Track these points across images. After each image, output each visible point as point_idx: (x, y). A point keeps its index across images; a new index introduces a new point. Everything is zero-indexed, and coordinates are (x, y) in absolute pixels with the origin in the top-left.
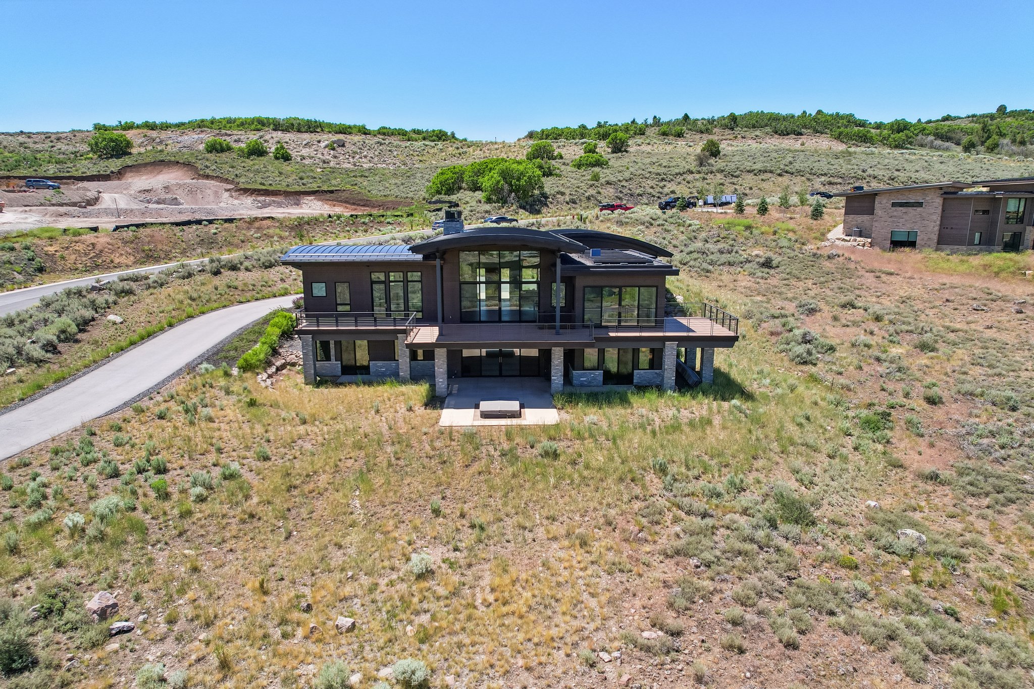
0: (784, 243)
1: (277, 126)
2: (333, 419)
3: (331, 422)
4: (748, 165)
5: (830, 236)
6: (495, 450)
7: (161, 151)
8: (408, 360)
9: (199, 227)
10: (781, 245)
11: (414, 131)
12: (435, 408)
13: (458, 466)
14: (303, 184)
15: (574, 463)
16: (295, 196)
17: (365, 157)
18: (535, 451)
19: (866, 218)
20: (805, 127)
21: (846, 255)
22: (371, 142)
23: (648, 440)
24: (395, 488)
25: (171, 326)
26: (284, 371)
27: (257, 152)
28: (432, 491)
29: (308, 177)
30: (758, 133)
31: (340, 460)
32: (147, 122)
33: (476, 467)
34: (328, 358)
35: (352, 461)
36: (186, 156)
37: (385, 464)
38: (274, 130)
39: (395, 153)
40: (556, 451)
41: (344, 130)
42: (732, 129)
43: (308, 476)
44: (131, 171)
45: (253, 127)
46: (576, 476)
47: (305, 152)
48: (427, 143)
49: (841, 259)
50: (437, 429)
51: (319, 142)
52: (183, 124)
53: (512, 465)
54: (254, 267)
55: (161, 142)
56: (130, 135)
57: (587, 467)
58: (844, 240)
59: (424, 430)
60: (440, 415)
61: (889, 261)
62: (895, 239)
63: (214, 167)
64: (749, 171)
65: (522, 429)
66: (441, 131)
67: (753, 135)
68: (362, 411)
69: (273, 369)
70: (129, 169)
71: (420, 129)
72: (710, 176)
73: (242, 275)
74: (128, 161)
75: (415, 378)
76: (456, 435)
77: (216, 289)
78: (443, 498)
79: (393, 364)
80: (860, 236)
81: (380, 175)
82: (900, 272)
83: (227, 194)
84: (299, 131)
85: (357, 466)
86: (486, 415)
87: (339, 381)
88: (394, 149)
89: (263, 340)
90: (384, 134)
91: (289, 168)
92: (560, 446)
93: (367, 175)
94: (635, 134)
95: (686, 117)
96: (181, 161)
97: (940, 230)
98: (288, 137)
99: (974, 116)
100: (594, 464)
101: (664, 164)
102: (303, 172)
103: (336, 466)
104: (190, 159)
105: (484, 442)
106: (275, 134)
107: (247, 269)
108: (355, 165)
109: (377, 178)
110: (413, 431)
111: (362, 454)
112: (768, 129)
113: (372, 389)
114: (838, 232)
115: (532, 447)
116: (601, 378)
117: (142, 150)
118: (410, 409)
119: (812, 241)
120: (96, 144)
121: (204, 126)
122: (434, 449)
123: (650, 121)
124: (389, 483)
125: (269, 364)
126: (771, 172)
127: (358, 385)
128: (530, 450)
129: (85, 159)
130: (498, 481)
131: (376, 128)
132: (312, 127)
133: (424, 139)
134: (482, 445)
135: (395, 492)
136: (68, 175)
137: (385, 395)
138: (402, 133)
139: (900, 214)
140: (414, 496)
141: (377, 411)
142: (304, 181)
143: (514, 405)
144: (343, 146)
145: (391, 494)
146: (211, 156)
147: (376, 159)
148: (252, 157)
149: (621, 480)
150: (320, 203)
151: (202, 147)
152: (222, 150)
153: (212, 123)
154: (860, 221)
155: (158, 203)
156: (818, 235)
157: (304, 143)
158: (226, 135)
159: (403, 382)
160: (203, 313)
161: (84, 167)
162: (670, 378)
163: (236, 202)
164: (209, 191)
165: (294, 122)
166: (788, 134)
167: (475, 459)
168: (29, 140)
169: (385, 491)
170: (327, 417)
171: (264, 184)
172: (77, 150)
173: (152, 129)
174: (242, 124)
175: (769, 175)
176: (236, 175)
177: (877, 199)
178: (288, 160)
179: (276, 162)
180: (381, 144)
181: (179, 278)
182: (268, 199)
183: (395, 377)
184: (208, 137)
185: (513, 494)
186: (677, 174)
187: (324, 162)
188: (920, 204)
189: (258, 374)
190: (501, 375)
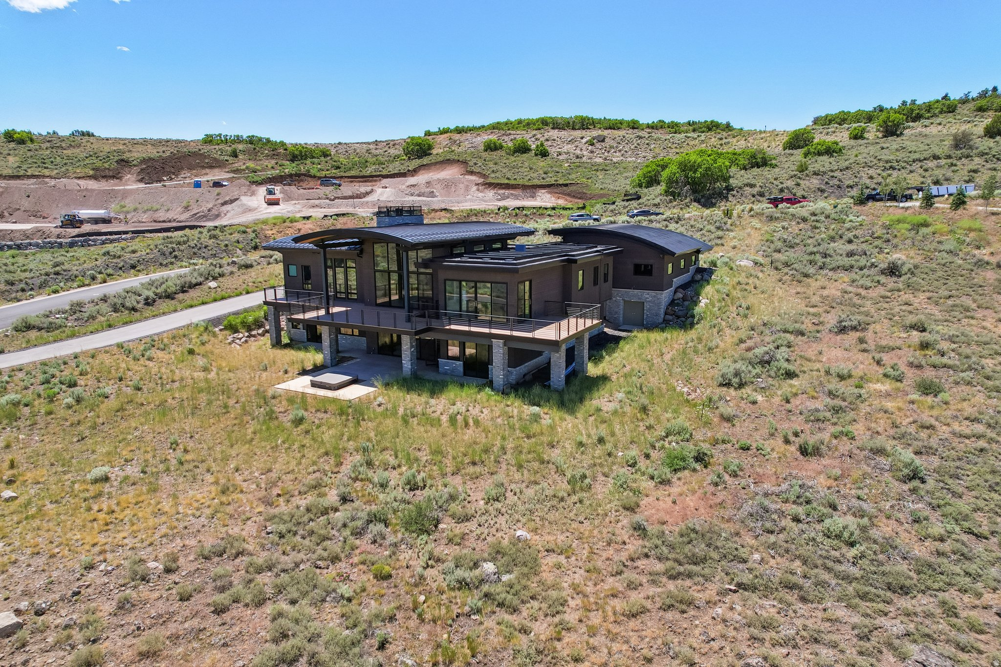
7: (453, 151)
11: (688, 123)
14: (544, 178)
16: (532, 189)
17: (620, 151)
22: (634, 136)
25: (248, 293)
27: (524, 149)
29: (552, 171)
36: (468, 154)
39: (652, 146)
45: (534, 127)
47: (565, 148)
48: (692, 134)
51: (582, 138)
52: (483, 127)
55: (458, 144)
56: (439, 138)
63: (481, 164)
70: (421, 168)
74: (425, 160)
81: (620, 169)
83: (475, 188)
86: (314, 385)
88: (652, 142)
90: (653, 127)
91: (541, 164)
93: (609, 168)
96: (461, 160)
98: (558, 134)
102: (552, 167)
104: (468, 158)
106: (549, 132)
108: (605, 159)
116: (461, 369)
117: (440, 151)
129: (398, 161)
133: (692, 131)
138: (672, 126)
144: (603, 141)
146: (485, 154)
147: (629, 153)
148: (516, 155)
150: (549, 196)
151: (483, 147)
152: (496, 149)
155: (419, 195)
157: (571, 139)
163: (480, 195)
164: (461, 185)
171: (510, 179)
173: (460, 133)
174: (528, 124)
176: (493, 171)
178: (545, 156)
179: (533, 158)
180: (640, 138)
182: (507, 192)
184: (486, 137)
187: (578, 157)
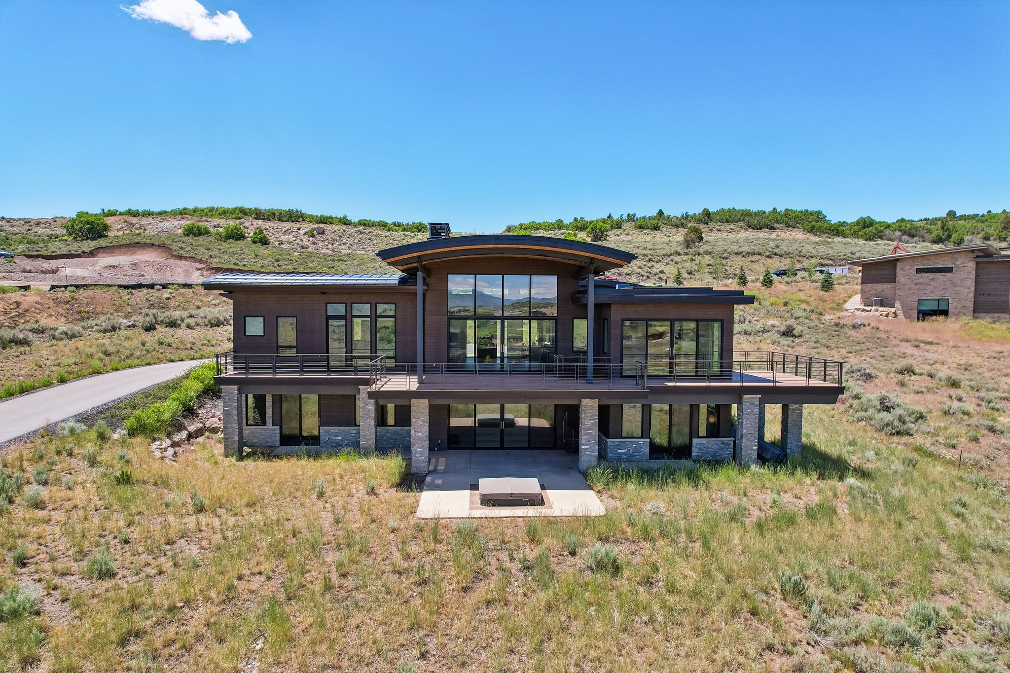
0: (799, 313)
1: (259, 215)
2: (249, 505)
3: (244, 511)
4: (736, 248)
5: (847, 306)
6: (512, 559)
7: (139, 234)
8: (373, 423)
9: (151, 291)
10: (795, 315)
11: (394, 224)
12: (409, 489)
13: (449, 588)
14: (278, 266)
15: (649, 582)
17: (345, 244)
18: (579, 562)
19: (887, 286)
20: (777, 222)
21: (873, 324)
22: (351, 231)
23: (755, 542)
24: (333, 635)
25: (62, 381)
26: (200, 439)
27: (236, 236)
28: (402, 640)
29: (284, 260)
30: (732, 226)
31: (240, 578)
32: (130, 210)
33: (481, 592)
34: (264, 423)
35: (263, 578)
36: (163, 239)
37: (318, 587)
38: (255, 218)
39: (375, 242)
40: (615, 561)
41: (326, 220)
42: (707, 223)
43: (172, 609)
44: (104, 252)
45: (234, 216)
46: (656, 607)
47: (283, 238)
48: (406, 233)
49: (867, 328)
50: (412, 522)
51: (299, 229)
52: (165, 212)
53: (545, 587)
54: (198, 325)
55: (140, 228)
56: (109, 221)
57: (672, 590)
58: (864, 310)
59: (393, 523)
60: (417, 501)
61: (924, 330)
62: (923, 308)
63: (189, 248)
64: (737, 254)
65: (550, 523)
66: (420, 224)
67: (728, 228)
68: (299, 494)
69: (184, 434)
70: (102, 250)
71: (401, 222)
72: (698, 258)
73: (181, 333)
74: (102, 242)
75: (382, 448)
76: (444, 534)
77: (143, 344)
78: (423, 656)
79: (352, 430)
80: (882, 306)
81: (358, 259)
82: (939, 342)
83: (198, 273)
84: (280, 220)
85: (269, 589)
86: (489, 501)
87: (276, 452)
88: (374, 237)
89: (175, 395)
90: (365, 225)
91: (266, 252)
92: (619, 551)
93: (345, 259)
94: (612, 227)
95: (661, 213)
96: (157, 243)
97: (975, 297)
98: (268, 224)
99: (926, 219)
100: (681, 583)
101: (648, 248)
102: (280, 255)
103: (231, 588)
104: (166, 242)
105: (491, 544)
106: (255, 222)
107: (189, 327)
108: (333, 251)
109: (355, 262)
110: (374, 526)
111: (283, 565)
112: (741, 224)
113: (318, 464)
114: (855, 302)
115: (573, 554)
116: (646, 450)
117: (120, 234)
118: (372, 491)
119: (830, 311)
120: (73, 226)
121: (185, 214)
122: (407, 557)
123: (625, 217)
124: (322, 625)
125: (180, 427)
126: (760, 254)
127: (299, 457)
128: (570, 560)
129: (60, 241)
130: (522, 619)
131: (357, 221)
132: (294, 217)
133: (404, 230)
134: (488, 550)
135: (333, 642)
136: (36, 253)
137: (337, 471)
138: (383, 225)
139: (926, 280)
140: (366, 652)
141: (321, 495)
142: (280, 263)
143: (529, 485)
144: (323, 233)
145: (323, 648)
146: (189, 239)
147: (355, 246)
148: (229, 241)
149: (734, 612)
151: (180, 231)
152: (200, 234)
153: (195, 211)
154: (879, 290)
156: (834, 305)
157: (284, 230)
158: (207, 221)
159: (366, 454)
160: (117, 370)
161: (55, 247)
162: (751, 449)
164: (179, 270)
165: (276, 212)
166: (761, 228)
167: (479, 575)
168: (7, 224)
169: (313, 643)
170: (240, 503)
171: (237, 265)
172: (54, 233)
173: (135, 216)
174: (224, 213)
175: (759, 257)
176: (211, 256)
177: (899, 266)
178: (266, 244)
179: (254, 246)
180: (361, 233)
181: (100, 331)
183: (355, 447)
184: (187, 222)
185: (552, 645)
186: (664, 255)
187: (303, 247)
188: (950, 270)
189: (154, 440)
190: (502, 447)
